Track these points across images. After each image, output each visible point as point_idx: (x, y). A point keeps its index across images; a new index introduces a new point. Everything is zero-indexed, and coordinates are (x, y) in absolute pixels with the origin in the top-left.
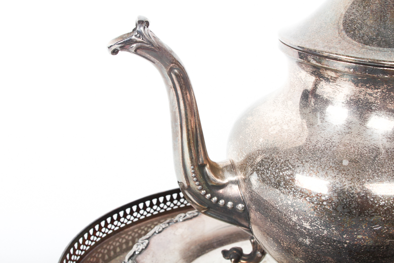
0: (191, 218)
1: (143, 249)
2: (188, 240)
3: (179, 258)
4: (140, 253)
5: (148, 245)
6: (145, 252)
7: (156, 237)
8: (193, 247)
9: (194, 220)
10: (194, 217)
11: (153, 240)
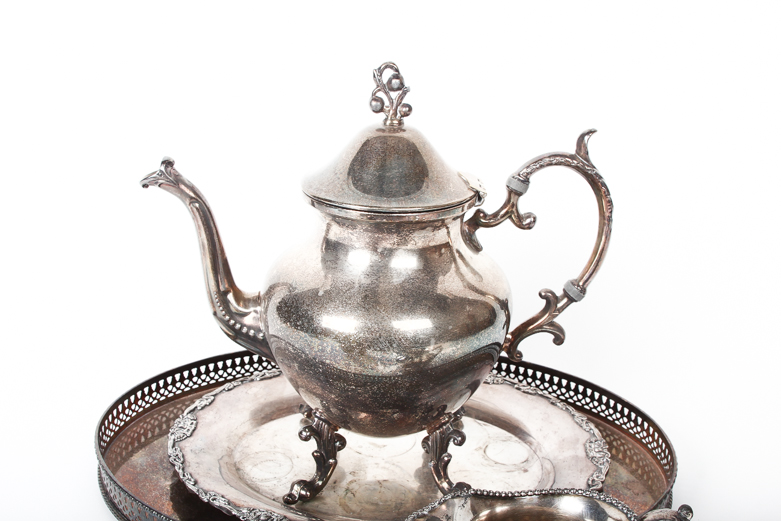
0: (271, 378)
1: (206, 405)
2: (262, 401)
3: (248, 418)
4: (203, 408)
5: (212, 402)
6: (207, 408)
7: (225, 394)
8: (267, 409)
9: (274, 379)
10: (274, 376)
11: (219, 398)
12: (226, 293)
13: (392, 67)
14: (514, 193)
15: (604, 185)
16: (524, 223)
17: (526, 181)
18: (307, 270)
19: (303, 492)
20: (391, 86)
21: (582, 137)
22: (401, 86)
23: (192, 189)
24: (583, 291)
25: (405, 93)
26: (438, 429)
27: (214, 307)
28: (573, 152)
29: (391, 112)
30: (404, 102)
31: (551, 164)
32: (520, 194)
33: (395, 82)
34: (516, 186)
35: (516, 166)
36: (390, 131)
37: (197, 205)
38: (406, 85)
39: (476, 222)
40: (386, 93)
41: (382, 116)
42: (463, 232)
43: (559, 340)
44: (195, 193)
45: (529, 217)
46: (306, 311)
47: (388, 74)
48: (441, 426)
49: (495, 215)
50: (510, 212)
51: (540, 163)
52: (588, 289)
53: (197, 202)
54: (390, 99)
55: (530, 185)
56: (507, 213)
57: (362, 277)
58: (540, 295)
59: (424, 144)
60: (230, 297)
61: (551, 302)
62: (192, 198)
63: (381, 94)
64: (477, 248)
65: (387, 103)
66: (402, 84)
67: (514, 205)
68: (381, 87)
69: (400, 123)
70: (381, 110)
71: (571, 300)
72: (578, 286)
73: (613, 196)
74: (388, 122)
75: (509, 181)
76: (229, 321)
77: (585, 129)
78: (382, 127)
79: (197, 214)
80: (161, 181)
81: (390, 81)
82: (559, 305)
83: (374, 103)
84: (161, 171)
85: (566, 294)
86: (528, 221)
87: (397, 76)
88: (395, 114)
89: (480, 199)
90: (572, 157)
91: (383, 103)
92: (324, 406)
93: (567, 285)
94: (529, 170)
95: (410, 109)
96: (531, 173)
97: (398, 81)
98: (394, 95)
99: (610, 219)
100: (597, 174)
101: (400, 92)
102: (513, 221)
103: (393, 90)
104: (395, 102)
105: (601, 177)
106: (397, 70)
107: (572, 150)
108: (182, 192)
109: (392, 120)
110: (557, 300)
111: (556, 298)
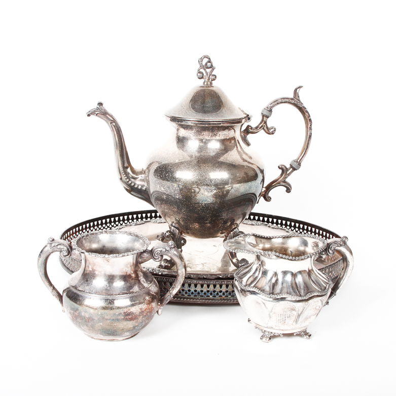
12: (127, 168)
13: (207, 58)
14: (265, 117)
15: (307, 112)
16: (270, 131)
17: (271, 111)
18: (169, 152)
19: (167, 264)
20: (207, 67)
21: (296, 90)
22: (212, 66)
23: (112, 116)
24: (299, 164)
25: (213, 69)
26: (232, 231)
27: (121, 175)
28: (292, 97)
29: (207, 78)
30: (213, 73)
31: (282, 103)
32: (268, 117)
33: (209, 64)
34: (266, 113)
35: (266, 103)
36: (206, 87)
37: (114, 124)
38: (214, 66)
39: (248, 131)
40: (205, 69)
41: (202, 80)
42: (241, 136)
43: (288, 190)
44: (113, 118)
45: (272, 128)
46: (170, 169)
47: (205, 60)
48: (233, 230)
49: (257, 128)
50: (264, 126)
51: (277, 102)
52: (302, 164)
53: (114, 122)
54: (206, 72)
55: (273, 113)
56: (262, 126)
57: (196, 153)
58: (279, 167)
59: (223, 93)
60: (129, 170)
61: (284, 170)
62: (112, 121)
63: (202, 70)
64: (248, 144)
65: (205, 74)
66: (212, 65)
67: (265, 123)
68: (202, 66)
69: (211, 84)
70: (202, 78)
71: (294, 169)
72: (297, 162)
73: (312, 117)
74: (206, 83)
75: (263, 111)
76: (128, 182)
77: (298, 86)
78: (202, 85)
79: (114, 129)
80: (97, 113)
81: (206, 64)
82: (288, 172)
83: (199, 74)
84: (97, 107)
85: (291, 166)
86: (272, 130)
87: (209, 62)
88: (209, 79)
89: (249, 119)
90: (292, 99)
91: (203, 74)
92: (176, 220)
93: (292, 162)
94: (272, 105)
95: (216, 77)
96: (273, 107)
97: (210, 64)
98: (208, 70)
99: (311, 129)
100: (304, 107)
101: (211, 69)
102: (265, 130)
103: (208, 68)
104: (209, 74)
105: (305, 108)
106: (209, 59)
107: (292, 96)
108: (107, 118)
109: (207, 82)
110: (287, 170)
111: (287, 169)
